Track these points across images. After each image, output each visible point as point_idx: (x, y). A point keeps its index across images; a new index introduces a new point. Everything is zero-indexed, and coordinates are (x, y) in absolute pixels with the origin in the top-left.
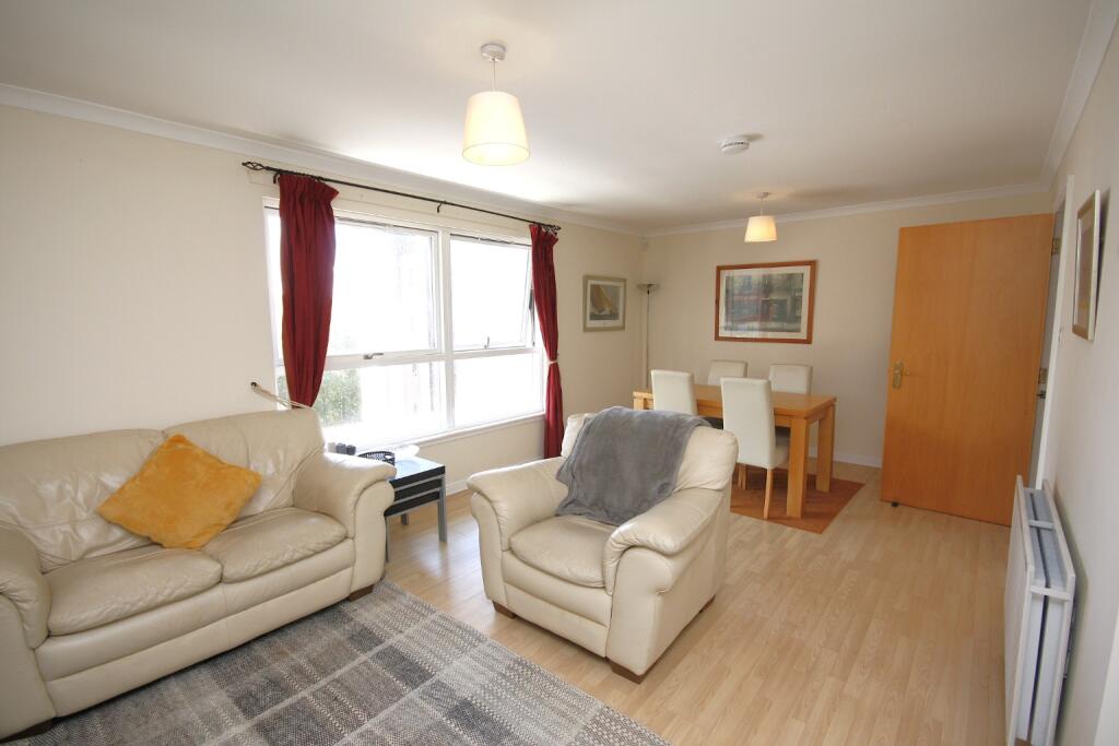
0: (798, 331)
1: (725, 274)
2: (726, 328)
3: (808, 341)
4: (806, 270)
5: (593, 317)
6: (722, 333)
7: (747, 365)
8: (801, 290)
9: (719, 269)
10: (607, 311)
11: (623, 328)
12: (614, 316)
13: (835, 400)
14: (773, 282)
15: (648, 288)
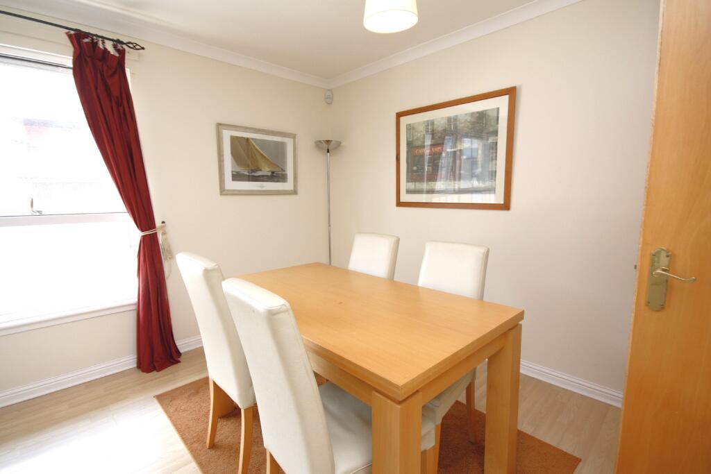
0: (491, 190)
1: (405, 121)
2: (408, 192)
3: (506, 206)
4: (502, 103)
5: (237, 177)
6: (405, 198)
7: (398, 241)
8: (495, 133)
9: (399, 115)
10: (266, 171)
11: (295, 192)
12: (277, 176)
13: (521, 316)
14: (460, 126)
15: (328, 147)
